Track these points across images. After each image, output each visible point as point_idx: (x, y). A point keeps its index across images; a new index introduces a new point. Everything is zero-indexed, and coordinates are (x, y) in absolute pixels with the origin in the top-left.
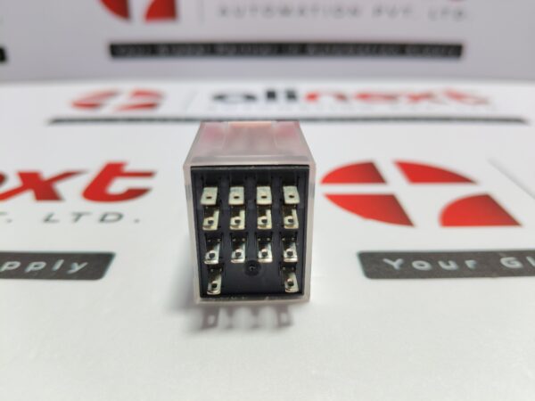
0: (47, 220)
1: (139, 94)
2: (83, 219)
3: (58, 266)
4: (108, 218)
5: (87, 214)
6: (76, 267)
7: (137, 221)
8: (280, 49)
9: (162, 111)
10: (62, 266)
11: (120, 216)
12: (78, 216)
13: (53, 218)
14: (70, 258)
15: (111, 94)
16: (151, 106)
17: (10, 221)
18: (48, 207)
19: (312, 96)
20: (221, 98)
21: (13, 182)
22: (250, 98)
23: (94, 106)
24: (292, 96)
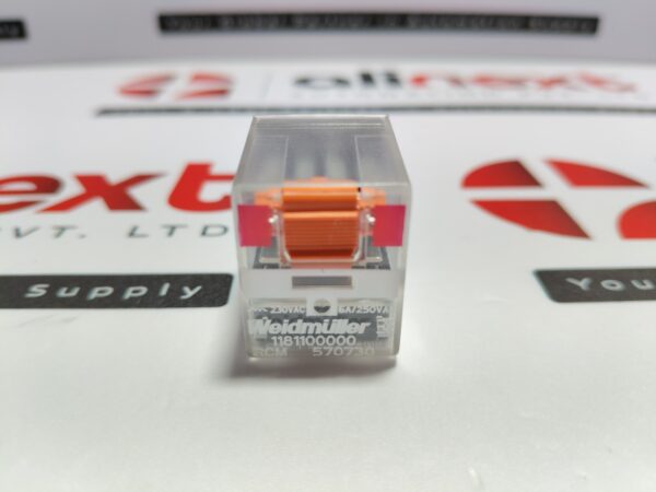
0: (132, 234)
1: (198, 78)
2: (178, 232)
3: (165, 290)
4: (210, 231)
5: (184, 226)
6: (189, 293)
8: (374, 21)
9: (234, 99)
10: (170, 290)
11: (225, 228)
12: (172, 230)
13: (138, 232)
15: (166, 79)
16: (222, 93)
17: (83, 236)
18: (126, 218)
19: (419, 80)
20: (304, 82)
21: (72, 189)
22: (341, 82)
23: (148, 93)
24: (393, 79)
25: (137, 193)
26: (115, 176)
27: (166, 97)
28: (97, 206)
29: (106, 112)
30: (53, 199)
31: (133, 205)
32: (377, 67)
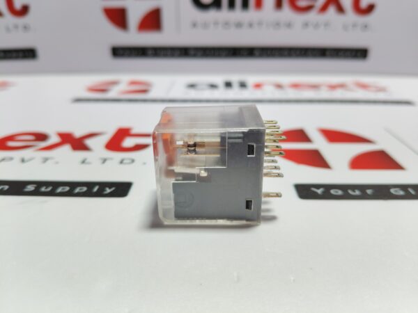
0: (83, 162)
1: (133, 83)
2: (107, 162)
3: (96, 189)
4: (125, 161)
5: (111, 159)
6: (108, 190)
7: (145, 164)
9: (151, 95)
10: (98, 189)
11: (133, 161)
12: (104, 161)
13: (87, 161)
14: (103, 185)
15: (114, 83)
16: (144, 91)
17: (57, 163)
18: (81, 155)
19: (258, 86)
20: (192, 86)
21: (54, 139)
22: (213, 86)
23: (103, 91)
24: (243, 85)
25: (89, 142)
26: (78, 133)
27: (113, 93)
28: (67, 148)
29: (78, 100)
30: (43, 144)
31: (85, 148)
32: (235, 79)
